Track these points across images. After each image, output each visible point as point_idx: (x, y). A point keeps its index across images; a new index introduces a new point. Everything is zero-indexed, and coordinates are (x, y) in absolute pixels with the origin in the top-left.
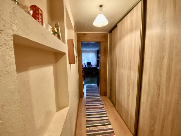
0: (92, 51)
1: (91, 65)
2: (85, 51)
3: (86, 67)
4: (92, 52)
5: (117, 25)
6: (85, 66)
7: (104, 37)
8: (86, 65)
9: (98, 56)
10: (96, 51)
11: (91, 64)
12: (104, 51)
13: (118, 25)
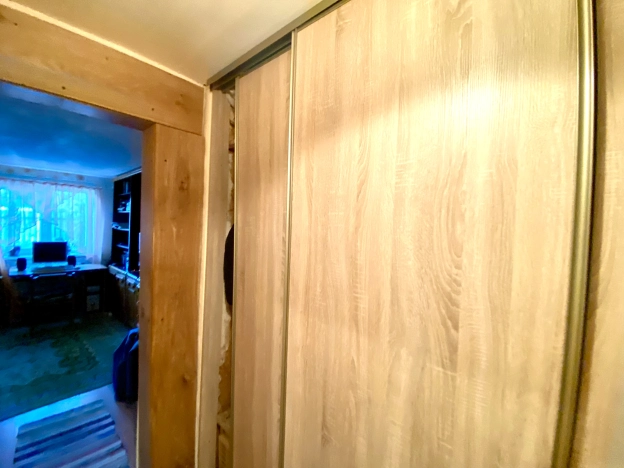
0: (81, 178)
1: (72, 260)
2: (28, 170)
3: (28, 271)
4: (81, 182)
5: (288, 37)
6: (22, 264)
7: (178, 103)
8: (29, 257)
9: (120, 210)
10: (104, 181)
11: (73, 251)
12: (182, 189)
13: (301, 39)
